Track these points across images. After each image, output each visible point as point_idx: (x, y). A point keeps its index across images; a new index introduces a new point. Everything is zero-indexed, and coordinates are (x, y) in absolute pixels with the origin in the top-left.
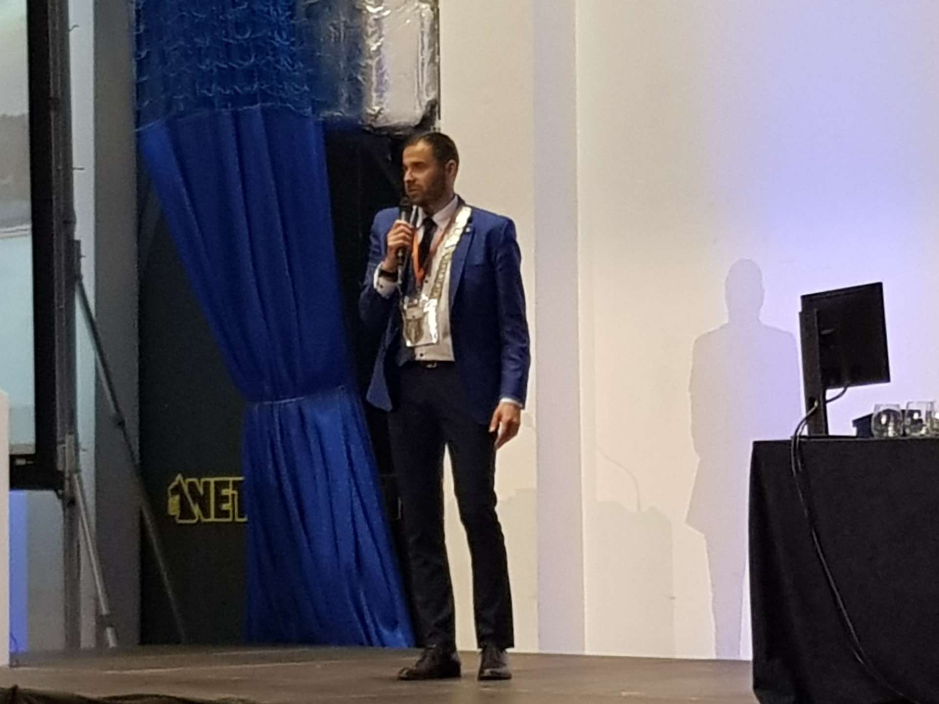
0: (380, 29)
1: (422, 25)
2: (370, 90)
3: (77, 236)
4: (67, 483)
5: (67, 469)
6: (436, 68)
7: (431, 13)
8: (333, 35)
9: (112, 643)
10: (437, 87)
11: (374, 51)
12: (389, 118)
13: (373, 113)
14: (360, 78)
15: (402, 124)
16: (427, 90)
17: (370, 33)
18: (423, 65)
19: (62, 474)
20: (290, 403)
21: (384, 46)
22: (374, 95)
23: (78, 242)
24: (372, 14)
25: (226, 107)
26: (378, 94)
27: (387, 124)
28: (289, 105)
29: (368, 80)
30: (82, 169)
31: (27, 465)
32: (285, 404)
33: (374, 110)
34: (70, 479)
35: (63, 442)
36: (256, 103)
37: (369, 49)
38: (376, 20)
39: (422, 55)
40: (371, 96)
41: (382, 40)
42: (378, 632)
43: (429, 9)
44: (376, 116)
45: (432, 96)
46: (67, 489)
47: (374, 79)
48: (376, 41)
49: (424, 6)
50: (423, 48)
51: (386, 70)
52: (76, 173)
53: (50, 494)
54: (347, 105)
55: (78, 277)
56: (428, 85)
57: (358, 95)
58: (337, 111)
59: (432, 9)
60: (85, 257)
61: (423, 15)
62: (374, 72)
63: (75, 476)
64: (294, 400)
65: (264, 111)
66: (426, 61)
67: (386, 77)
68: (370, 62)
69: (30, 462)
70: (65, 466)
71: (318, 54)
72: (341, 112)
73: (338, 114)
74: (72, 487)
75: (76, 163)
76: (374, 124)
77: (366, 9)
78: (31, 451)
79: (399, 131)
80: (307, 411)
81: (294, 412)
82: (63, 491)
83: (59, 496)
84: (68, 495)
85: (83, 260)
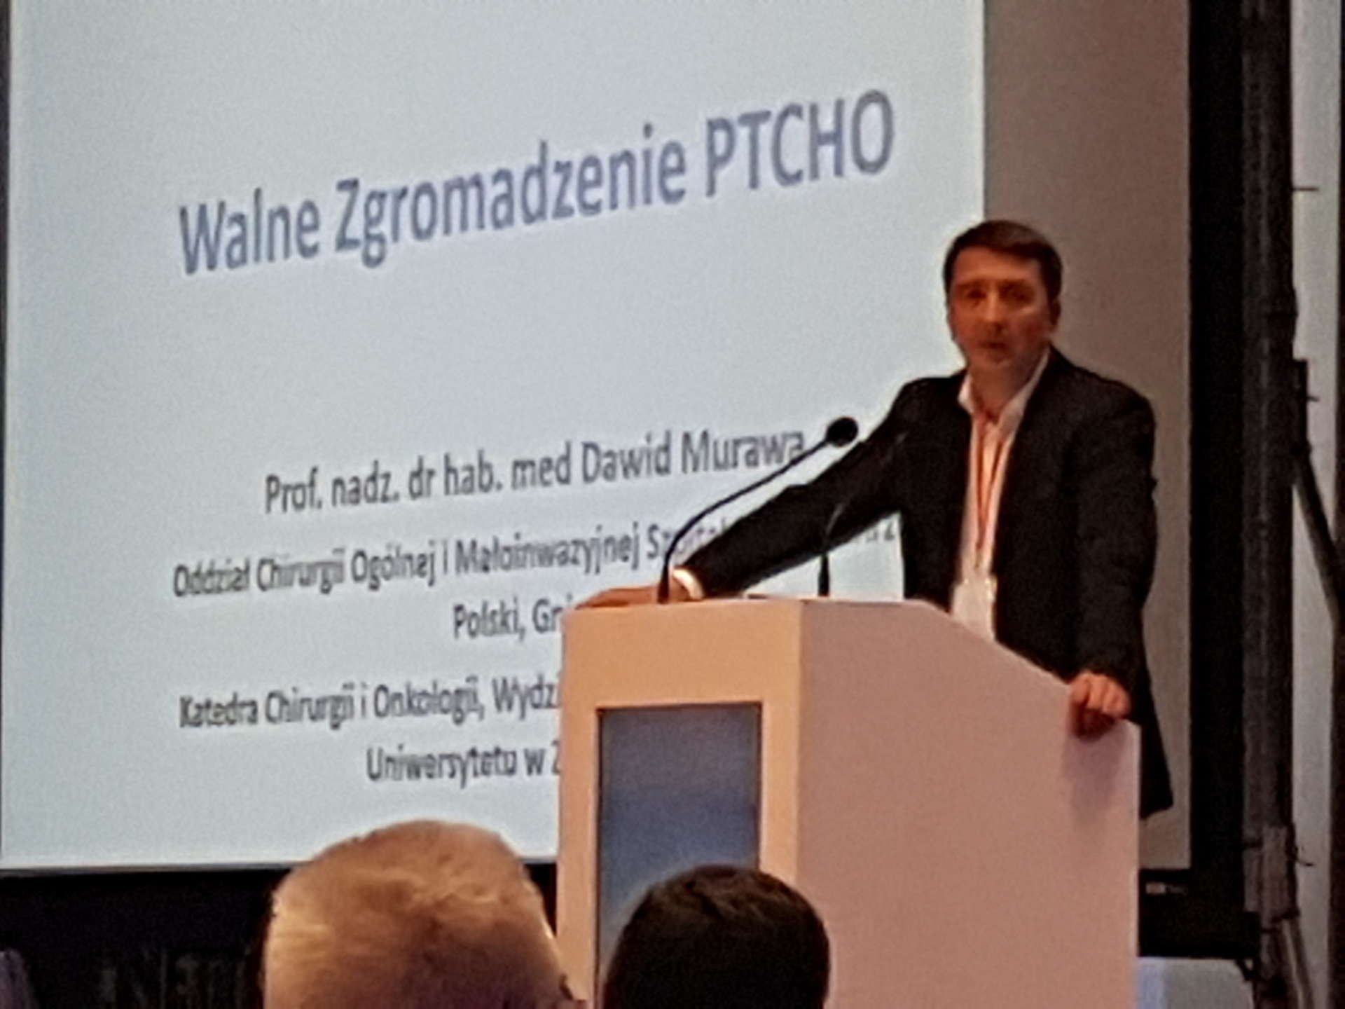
3: (1300, 349)
4: (1265, 940)
5: (1267, 906)
19: (1255, 917)
23: (1302, 366)
30: (1311, 189)
31: (1168, 894)
34: (1275, 933)
35: (1258, 844)
46: (1265, 957)
52: (1299, 199)
53: (1227, 968)
55: (1303, 449)
60: (1315, 399)
63: (1286, 927)
69: (1176, 890)
70: (1260, 902)
74: (1278, 950)
75: (1300, 174)
78: (1182, 860)
82: (1258, 962)
83: (1248, 975)
84: (1269, 972)
85: (1312, 408)
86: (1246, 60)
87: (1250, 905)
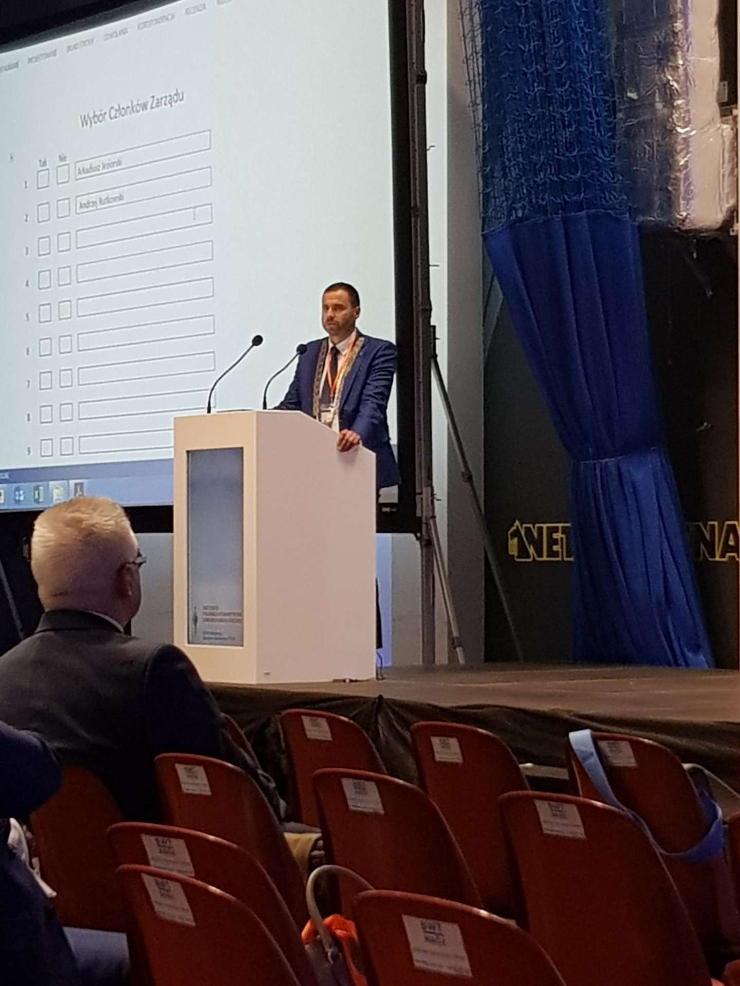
0: (688, 146)
1: (724, 142)
2: (679, 199)
3: (433, 322)
4: (424, 526)
5: (424, 514)
6: (735, 179)
7: (731, 132)
8: (647, 152)
9: (462, 661)
10: (736, 195)
11: (682, 165)
12: (695, 222)
13: (681, 217)
14: (670, 188)
15: (705, 227)
16: (727, 199)
17: (678, 150)
18: (723, 176)
19: (420, 518)
20: (610, 461)
21: (690, 161)
22: (682, 202)
23: (434, 327)
24: (681, 133)
25: (557, 214)
26: (685, 202)
27: (693, 227)
28: (609, 211)
29: (677, 190)
30: (437, 266)
31: (391, 512)
32: (606, 462)
33: (682, 215)
34: (427, 524)
35: (421, 494)
36: (582, 210)
37: (678, 163)
38: (684, 139)
39: (723, 168)
40: (679, 204)
41: (689, 156)
42: (683, 655)
43: (729, 130)
44: (684, 221)
45: (732, 202)
46: (424, 533)
47: (682, 189)
48: (684, 157)
49: (725, 126)
50: (723, 163)
51: (692, 181)
52: (431, 269)
53: (410, 537)
54: (659, 211)
55: (435, 356)
56: (728, 194)
57: (670, 202)
58: (651, 216)
59: (732, 129)
60: (438, 339)
61: (724, 134)
62: (682, 183)
63: (431, 522)
64: (613, 459)
65: (588, 216)
66: (727, 173)
67: (692, 188)
68: (678, 174)
69: (394, 510)
70: (422, 513)
71: (635, 168)
72: (654, 217)
73: (652, 219)
74: (428, 530)
75: (432, 260)
76: (681, 227)
77: (676, 130)
78: (395, 500)
79: (703, 232)
80: (624, 469)
81: (614, 471)
82: (421, 535)
83: (417, 538)
84: (426, 538)
85: (437, 341)
86: (413, 220)
87: (418, 514)
